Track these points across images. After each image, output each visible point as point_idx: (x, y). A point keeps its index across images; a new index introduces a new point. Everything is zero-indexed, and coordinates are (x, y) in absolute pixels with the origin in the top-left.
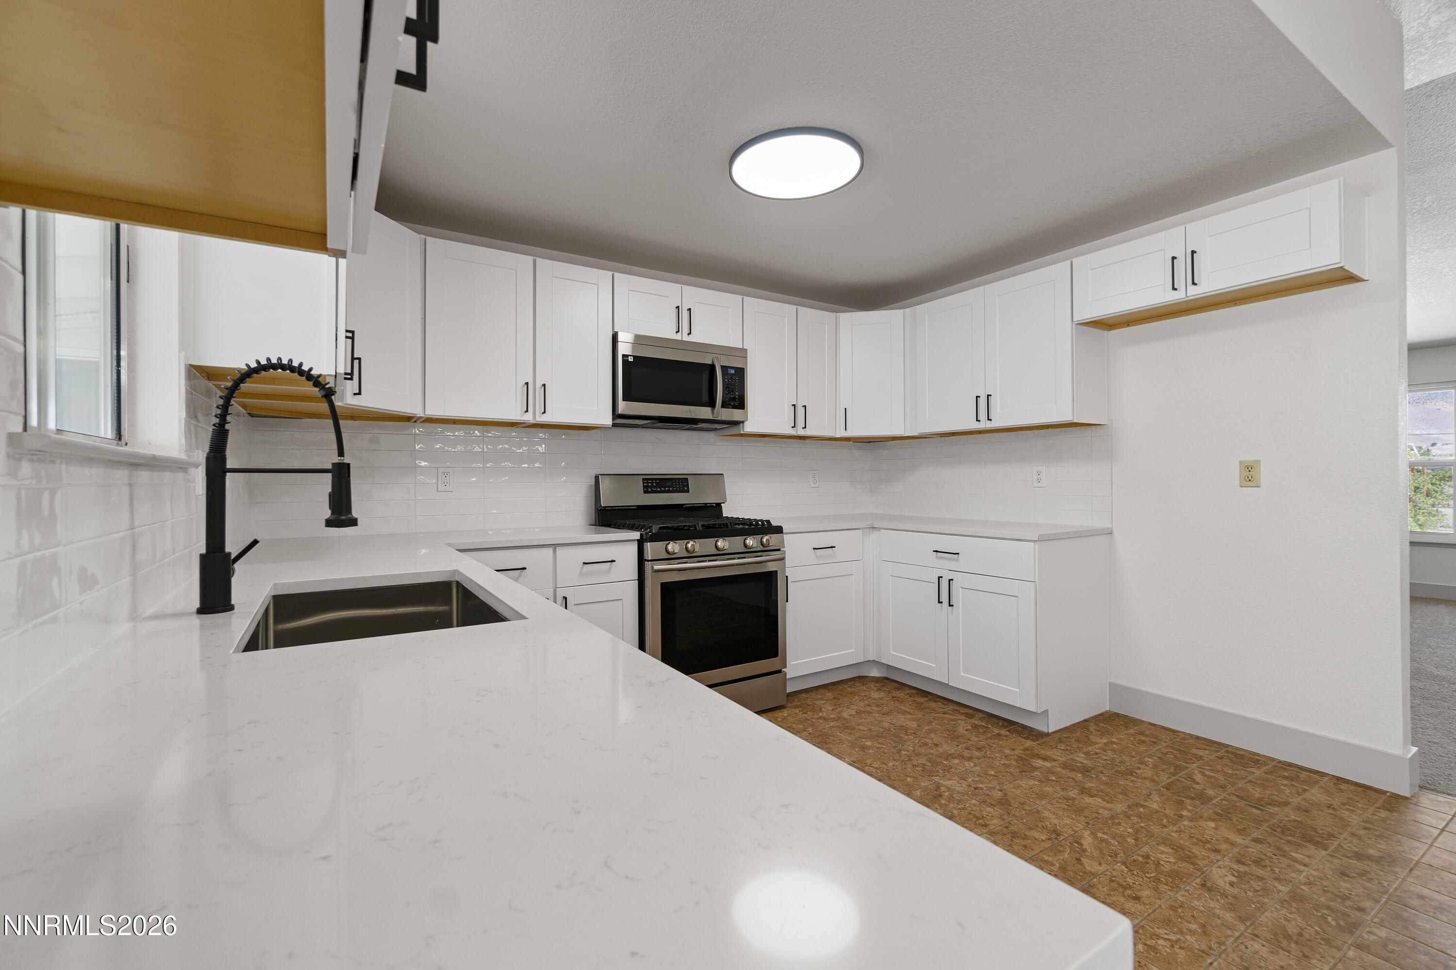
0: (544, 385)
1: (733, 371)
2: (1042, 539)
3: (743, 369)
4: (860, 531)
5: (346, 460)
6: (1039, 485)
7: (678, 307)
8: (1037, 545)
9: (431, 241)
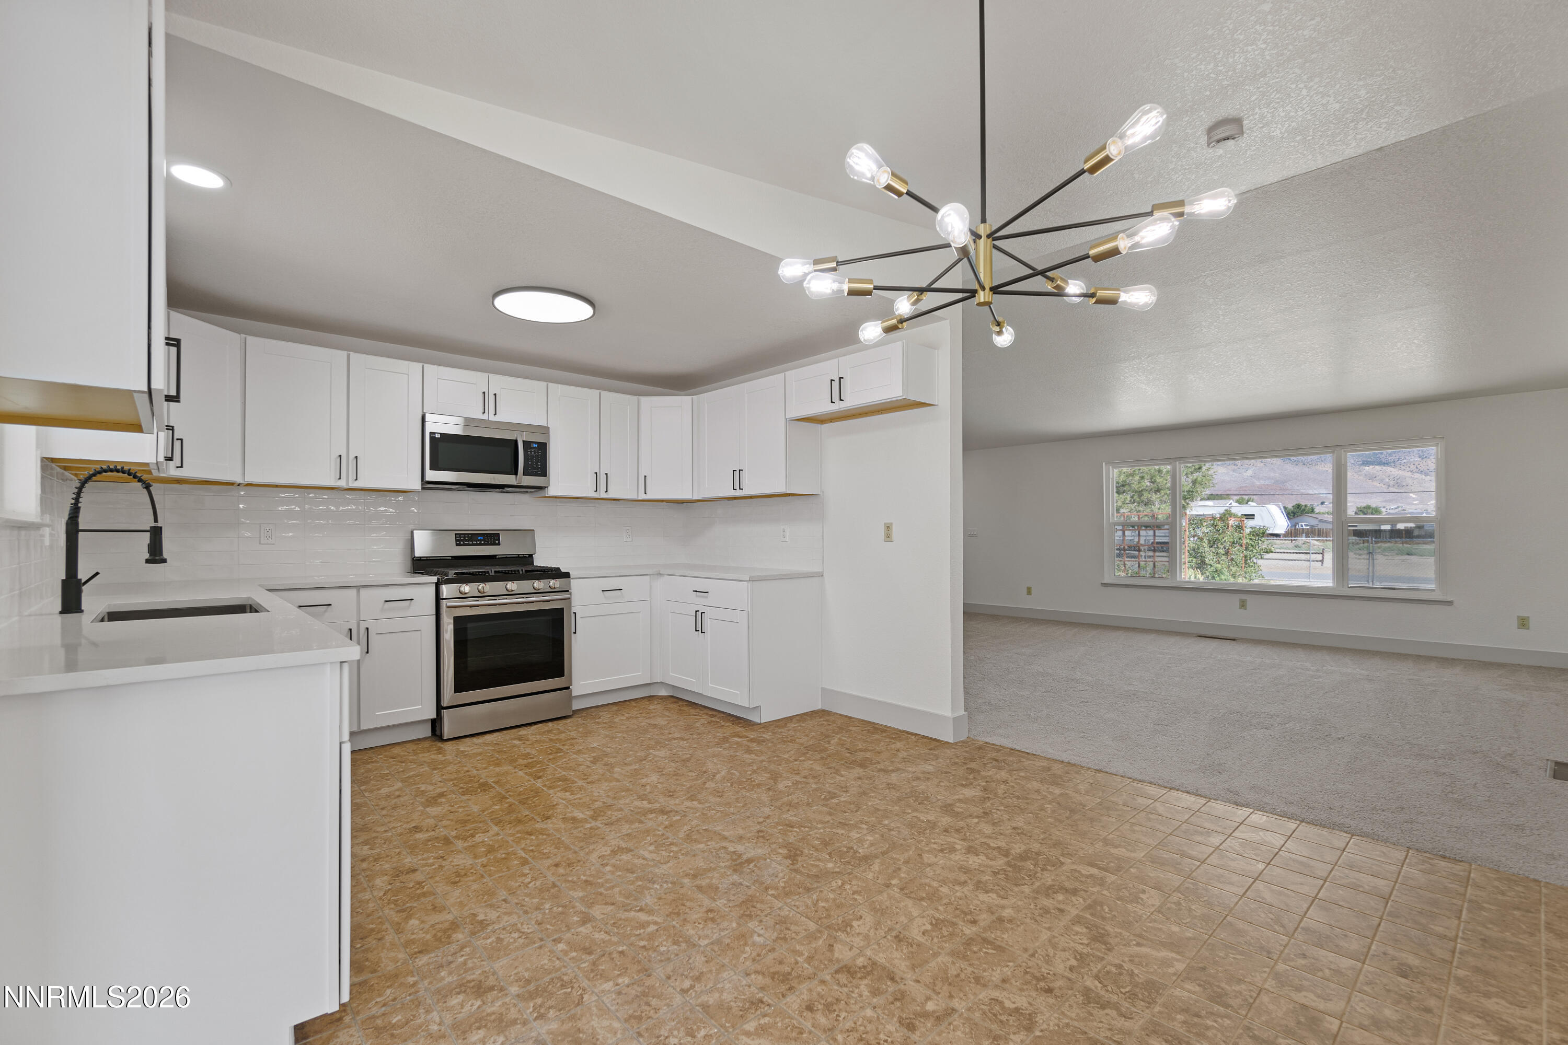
0: (356, 457)
1: (536, 446)
2: (752, 580)
3: (545, 444)
4: (648, 577)
5: (160, 524)
6: (784, 540)
7: (484, 393)
8: (750, 584)
9: (251, 340)
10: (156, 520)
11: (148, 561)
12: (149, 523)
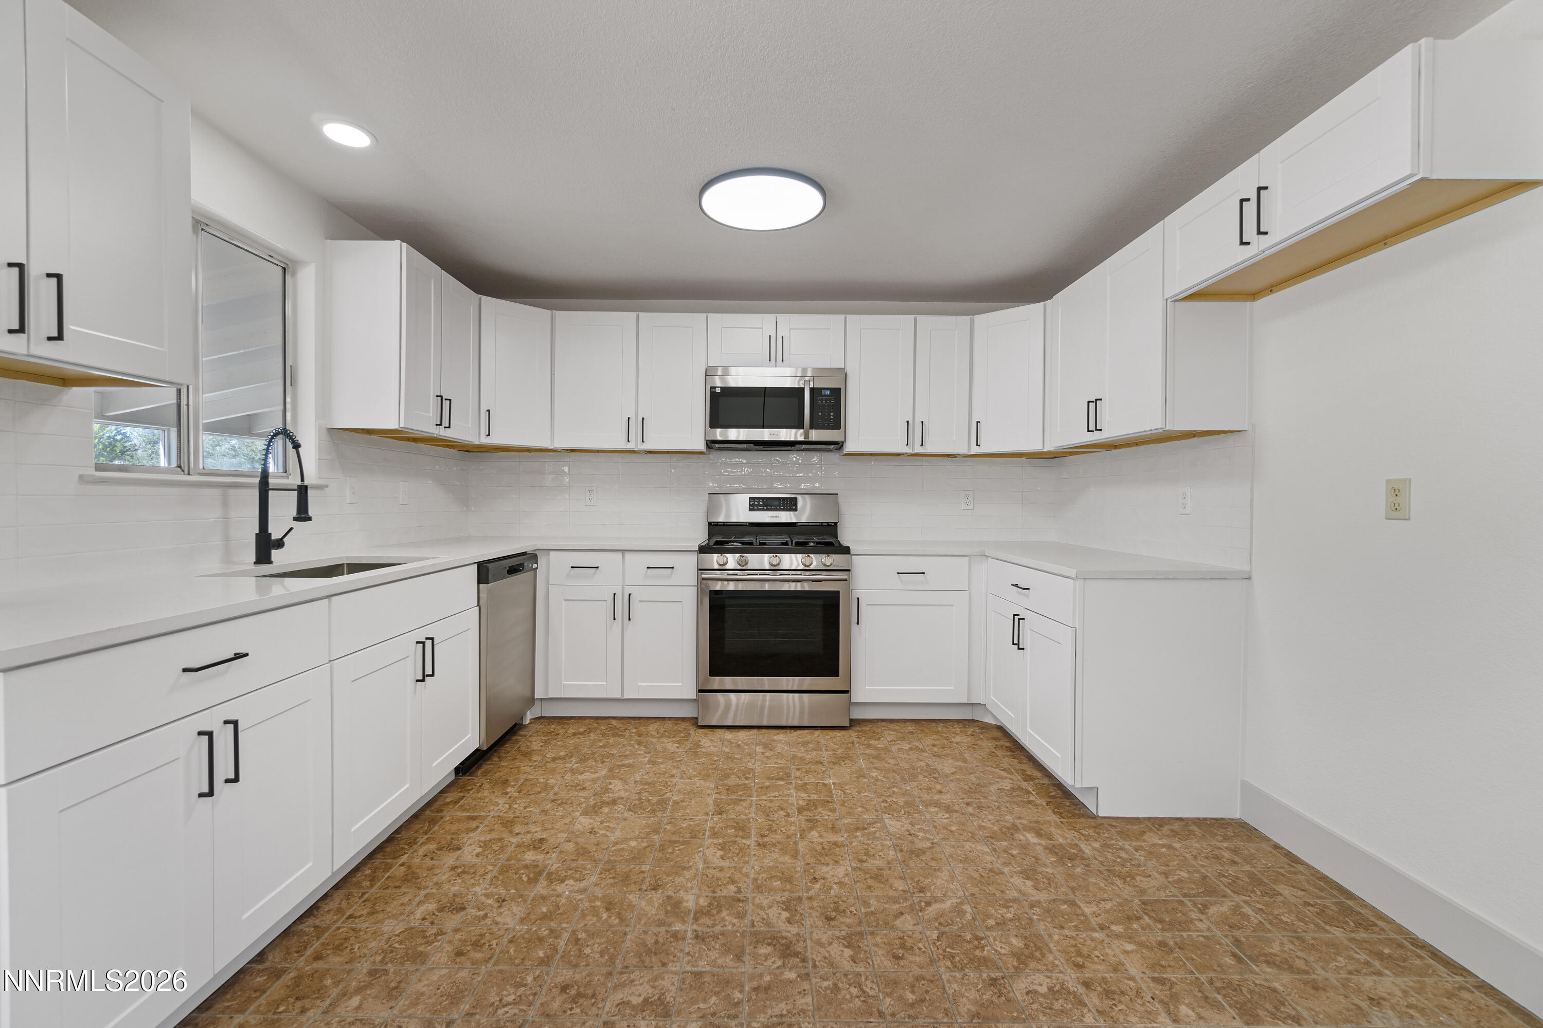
0: (643, 419)
1: (828, 392)
3: (840, 390)
4: (969, 559)
5: (306, 483)
6: (1184, 511)
7: (770, 337)
8: (1079, 583)
9: (559, 314)
10: (302, 480)
11: (295, 519)
12: (295, 481)
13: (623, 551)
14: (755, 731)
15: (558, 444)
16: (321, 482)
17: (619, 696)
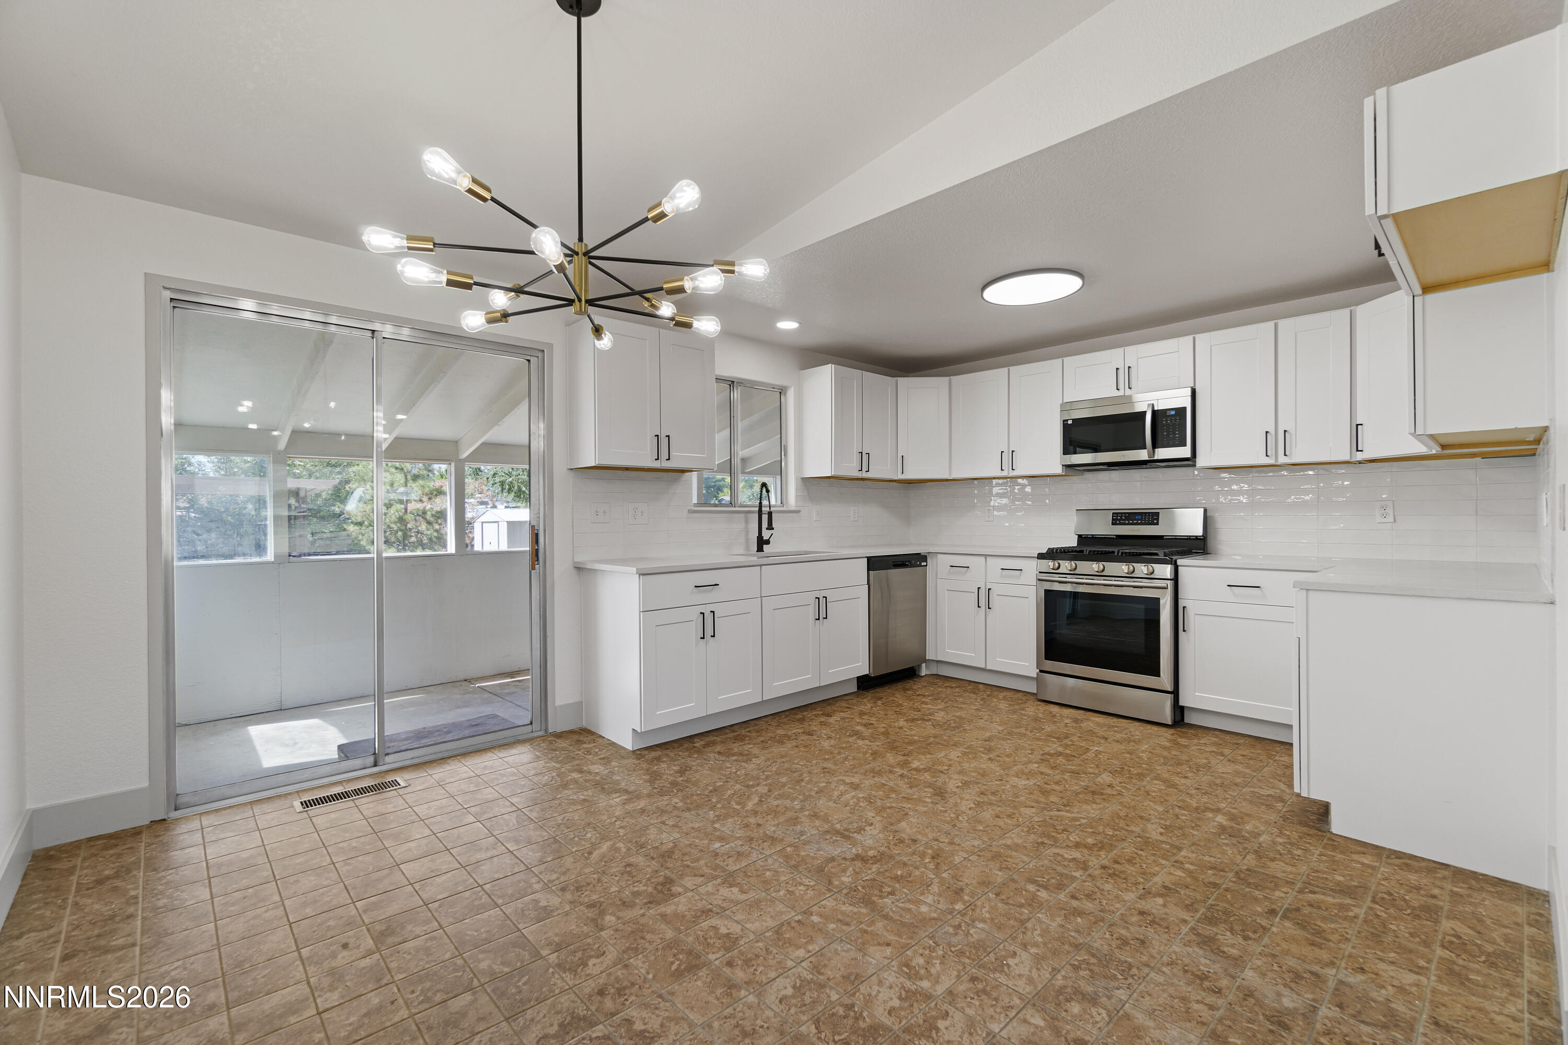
1: (1173, 413)
3: (1185, 408)
7: (1118, 369)
9: (955, 379)
13: (986, 556)
14: (1082, 712)
15: (955, 475)
16: (798, 509)
17: (983, 666)
